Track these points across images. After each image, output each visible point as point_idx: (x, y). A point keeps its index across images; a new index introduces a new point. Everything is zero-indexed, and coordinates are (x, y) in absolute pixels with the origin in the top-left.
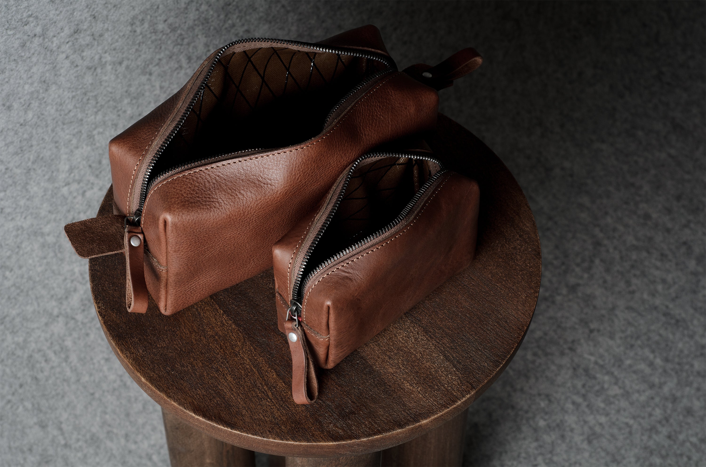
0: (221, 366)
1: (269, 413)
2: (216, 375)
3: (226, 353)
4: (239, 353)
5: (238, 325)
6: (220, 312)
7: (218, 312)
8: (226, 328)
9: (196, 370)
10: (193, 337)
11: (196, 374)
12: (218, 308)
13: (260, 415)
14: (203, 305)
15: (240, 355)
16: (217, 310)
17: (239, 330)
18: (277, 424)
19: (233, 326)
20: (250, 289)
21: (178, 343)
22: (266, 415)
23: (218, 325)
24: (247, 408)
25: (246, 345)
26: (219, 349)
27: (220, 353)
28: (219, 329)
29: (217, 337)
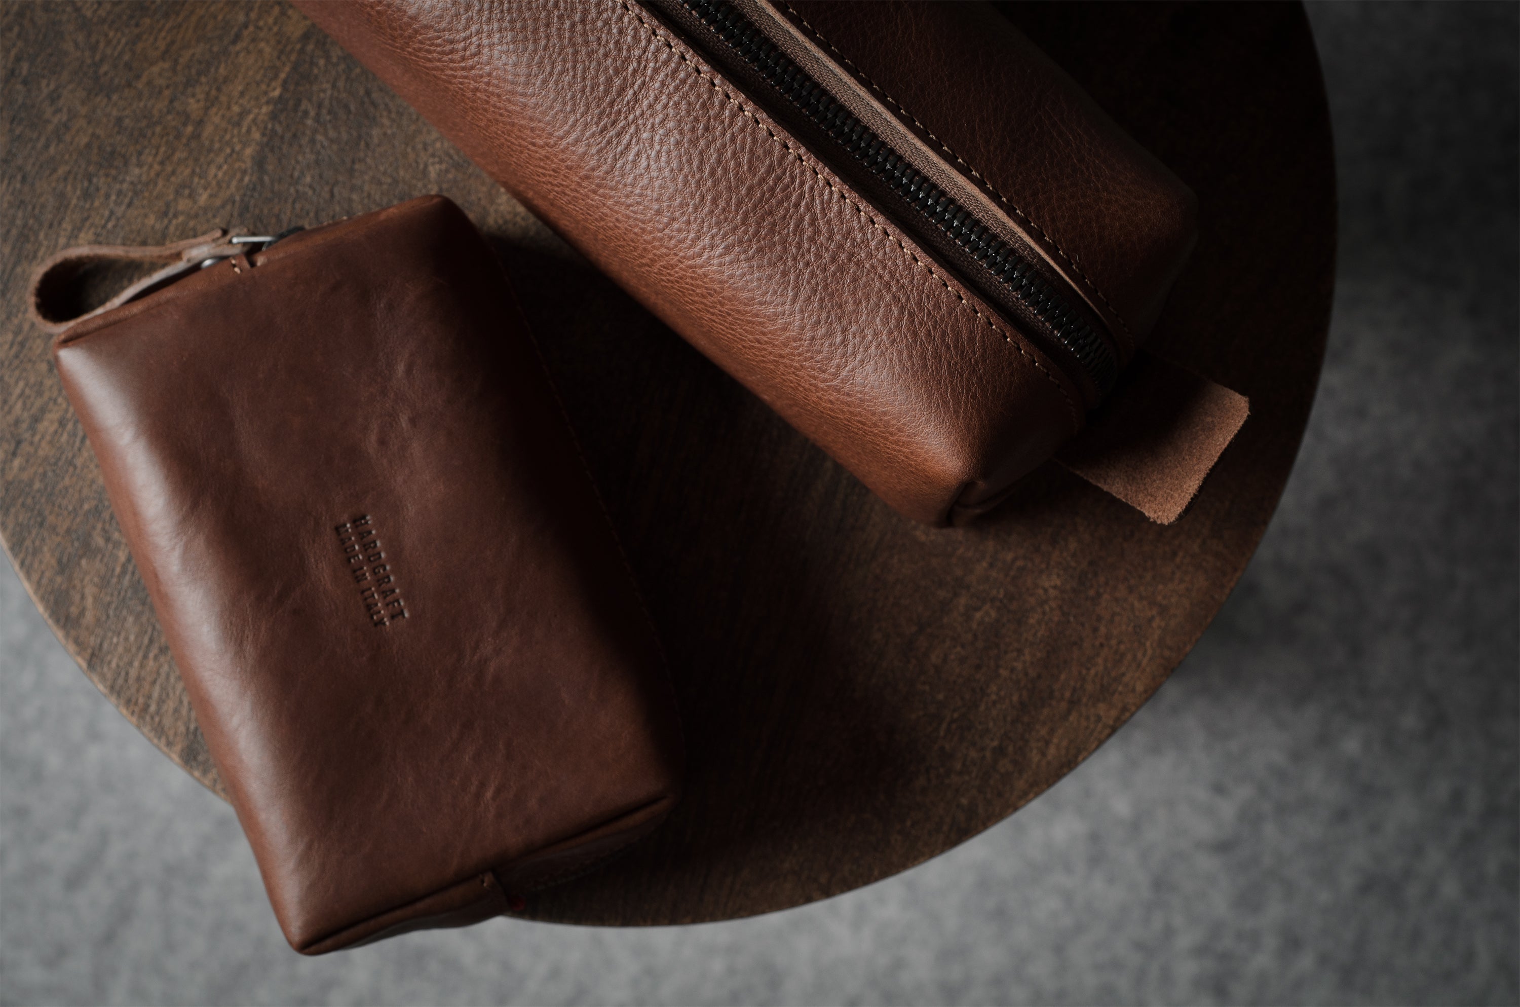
0: (107, 196)
1: (39, 403)
2: (74, 201)
3: (156, 184)
4: (175, 216)
5: (260, 163)
6: (274, 89)
7: (268, 85)
8: (232, 137)
9: (60, 140)
10: (155, 69)
11: (47, 147)
12: (283, 76)
13: (21, 384)
14: (270, 29)
15: (170, 222)
16: (276, 77)
17: (244, 172)
18: (19, 443)
19: (249, 151)
20: (393, 121)
21: (115, 42)
22: (29, 397)
23: (229, 108)
24: (20, 338)
25: (208, 221)
26: (159, 158)
27: (145, 168)
28: (217, 120)
29: (190, 129)
